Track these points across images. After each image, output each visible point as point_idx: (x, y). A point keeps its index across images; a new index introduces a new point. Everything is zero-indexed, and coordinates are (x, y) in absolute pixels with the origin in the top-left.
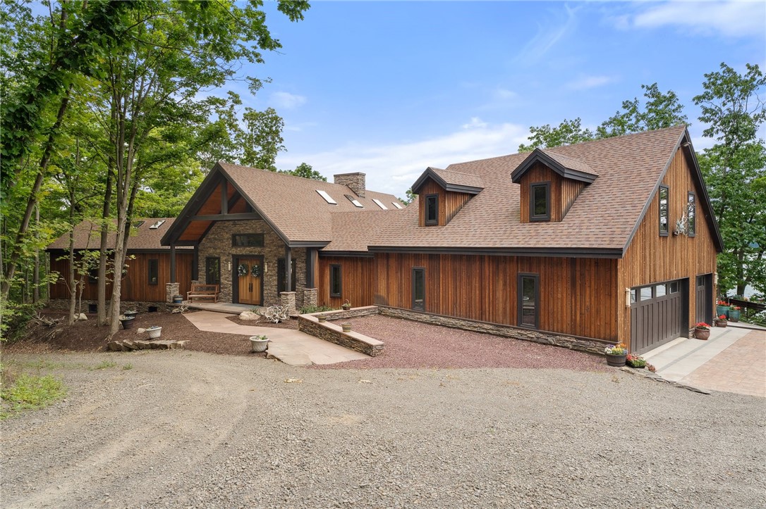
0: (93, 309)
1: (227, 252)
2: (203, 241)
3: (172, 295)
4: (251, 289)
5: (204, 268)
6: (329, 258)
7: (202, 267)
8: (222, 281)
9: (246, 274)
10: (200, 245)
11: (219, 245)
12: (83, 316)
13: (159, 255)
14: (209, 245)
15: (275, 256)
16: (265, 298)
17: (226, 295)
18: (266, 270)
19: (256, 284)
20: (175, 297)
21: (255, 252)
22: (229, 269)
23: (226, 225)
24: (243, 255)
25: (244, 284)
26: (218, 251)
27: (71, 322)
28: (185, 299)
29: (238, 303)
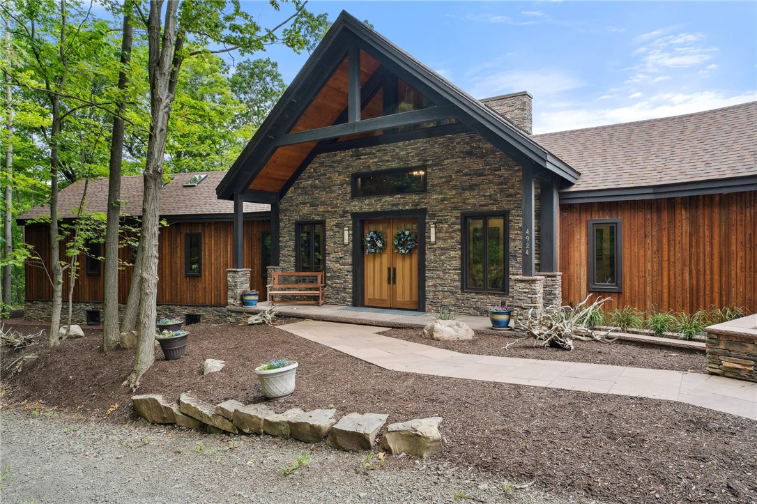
0: (94, 318)
1: (340, 210)
2: (289, 193)
3: (239, 291)
4: (392, 278)
5: (292, 243)
6: (587, 208)
7: (287, 242)
8: (329, 264)
9: (382, 250)
10: (282, 201)
11: (323, 196)
12: (76, 329)
13: (203, 224)
14: (301, 199)
15: (455, 208)
16: (430, 296)
17: (338, 291)
18: (433, 239)
19: (406, 268)
20: (243, 296)
21: (405, 204)
22: (346, 241)
23: (338, 158)
24: (376, 213)
25: (375, 269)
26: (321, 209)
27: (54, 341)
28: (263, 298)
29: (363, 306)
